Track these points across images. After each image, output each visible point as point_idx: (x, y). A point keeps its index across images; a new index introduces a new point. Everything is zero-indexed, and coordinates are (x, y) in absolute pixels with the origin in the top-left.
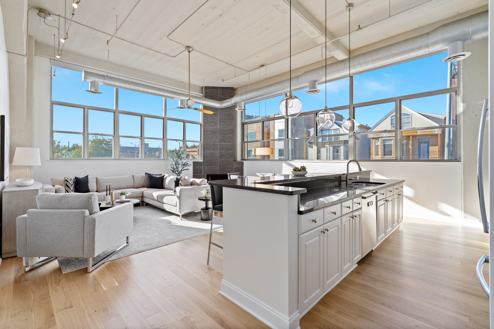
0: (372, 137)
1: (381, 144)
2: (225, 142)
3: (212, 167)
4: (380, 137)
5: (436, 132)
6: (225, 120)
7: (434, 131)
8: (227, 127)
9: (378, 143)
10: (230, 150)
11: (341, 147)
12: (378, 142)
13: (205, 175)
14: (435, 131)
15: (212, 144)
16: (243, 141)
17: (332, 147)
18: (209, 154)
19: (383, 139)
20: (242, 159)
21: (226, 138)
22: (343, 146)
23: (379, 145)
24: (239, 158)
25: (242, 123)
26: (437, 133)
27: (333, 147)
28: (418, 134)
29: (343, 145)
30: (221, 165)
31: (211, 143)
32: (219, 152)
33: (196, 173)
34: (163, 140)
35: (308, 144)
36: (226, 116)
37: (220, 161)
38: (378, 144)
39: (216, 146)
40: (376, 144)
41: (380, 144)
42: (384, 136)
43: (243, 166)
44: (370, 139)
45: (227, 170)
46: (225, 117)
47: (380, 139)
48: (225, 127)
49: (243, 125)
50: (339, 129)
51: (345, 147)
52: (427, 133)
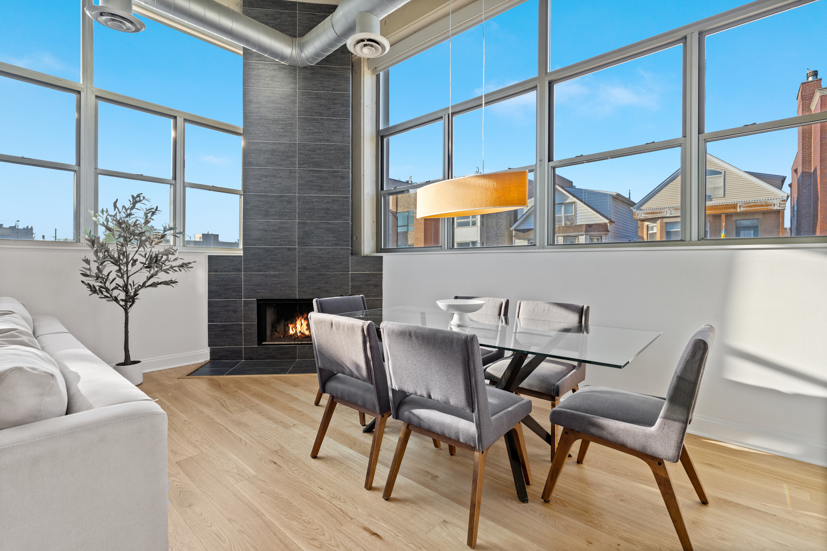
0: (642, 218)
1: (661, 232)
2: (321, 189)
3: (274, 276)
4: (659, 218)
5: (776, 206)
6: (321, 114)
7: (771, 205)
8: (328, 141)
9: (653, 230)
10: (335, 218)
11: (580, 237)
12: (655, 228)
13: (251, 302)
14: (774, 205)
15: (275, 197)
16: (382, 189)
17: (562, 238)
18: (266, 231)
19: (665, 220)
20: (379, 249)
21: (324, 175)
22: (584, 237)
23: (655, 233)
24: (367, 247)
25: (378, 131)
26: (779, 208)
27: (564, 237)
28: (738, 210)
29: (583, 233)
30: (305, 268)
31: (271, 192)
32: (299, 223)
33: (220, 296)
34: (77, 173)
35: (514, 232)
36: (323, 102)
37: (301, 254)
38: (655, 231)
39: (289, 202)
40: (649, 232)
41: (659, 231)
42: (668, 215)
43: (381, 270)
44: (637, 220)
45: (326, 283)
46: (321, 105)
47: (659, 222)
48: (320, 140)
49: (381, 138)
50: (574, 202)
51: (588, 237)
52: (758, 208)
